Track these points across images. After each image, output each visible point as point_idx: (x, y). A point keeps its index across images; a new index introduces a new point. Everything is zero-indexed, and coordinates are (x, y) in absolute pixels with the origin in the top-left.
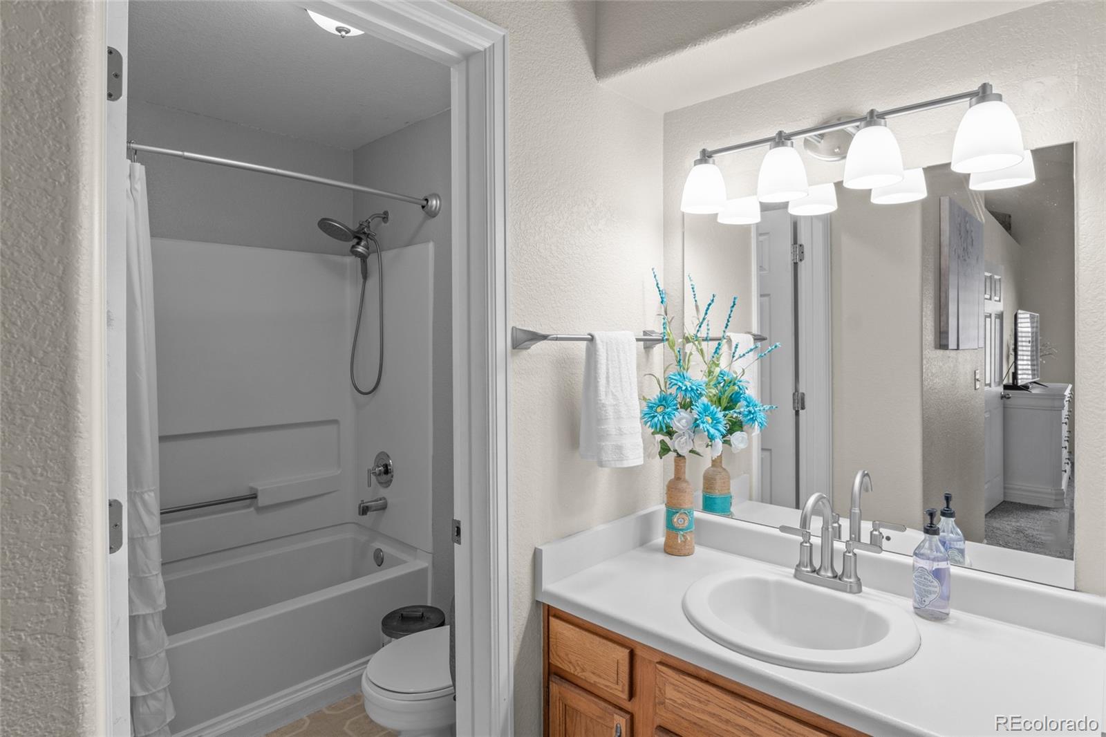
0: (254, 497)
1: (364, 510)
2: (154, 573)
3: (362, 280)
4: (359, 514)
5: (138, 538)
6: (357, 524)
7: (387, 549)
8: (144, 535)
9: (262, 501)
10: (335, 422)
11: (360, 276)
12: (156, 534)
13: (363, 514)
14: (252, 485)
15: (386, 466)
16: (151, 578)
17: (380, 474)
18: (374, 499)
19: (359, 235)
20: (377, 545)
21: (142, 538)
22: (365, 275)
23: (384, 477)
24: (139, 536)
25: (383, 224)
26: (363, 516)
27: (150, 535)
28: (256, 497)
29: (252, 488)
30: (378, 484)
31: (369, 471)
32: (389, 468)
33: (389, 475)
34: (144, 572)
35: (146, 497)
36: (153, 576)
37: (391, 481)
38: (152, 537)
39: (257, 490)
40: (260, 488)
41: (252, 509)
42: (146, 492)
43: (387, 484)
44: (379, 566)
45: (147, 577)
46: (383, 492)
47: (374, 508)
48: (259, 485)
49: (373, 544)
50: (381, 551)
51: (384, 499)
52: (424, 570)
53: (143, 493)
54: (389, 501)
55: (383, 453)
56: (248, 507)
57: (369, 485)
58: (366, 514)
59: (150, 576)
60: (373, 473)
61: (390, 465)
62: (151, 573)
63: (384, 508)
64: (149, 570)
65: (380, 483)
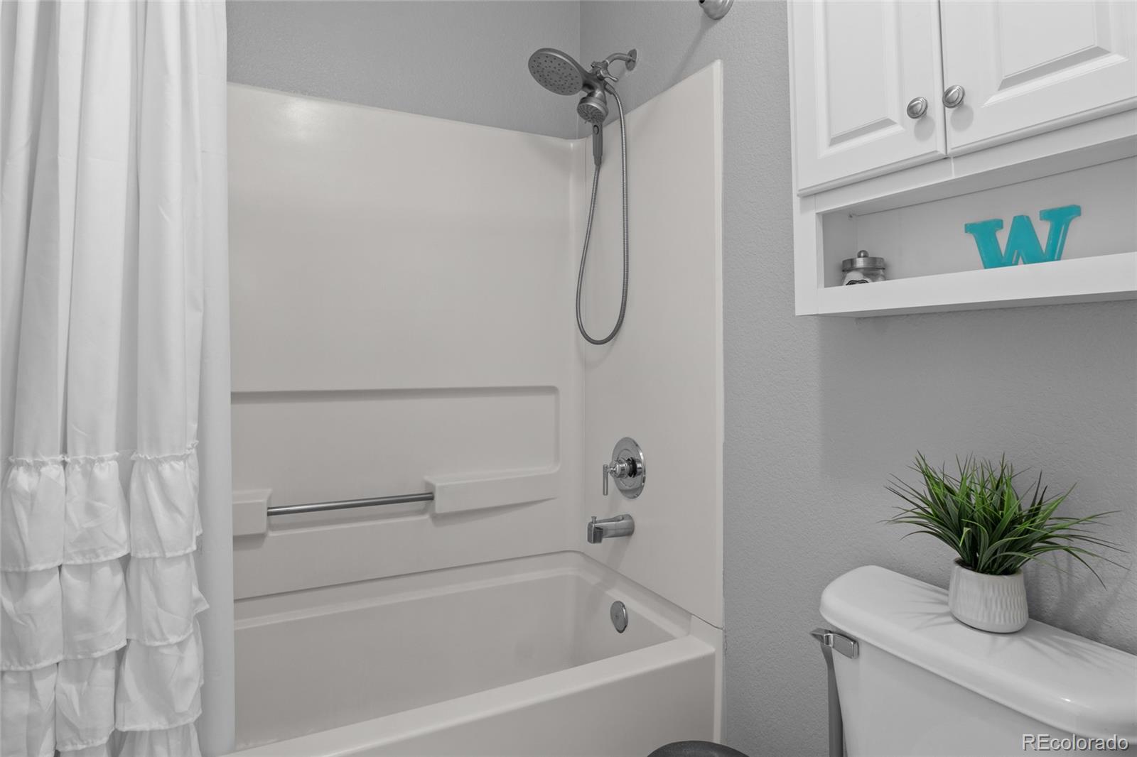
0: (429, 497)
1: (597, 534)
2: (174, 639)
3: (594, 166)
4: (589, 540)
5: (144, 559)
6: (583, 554)
7: (634, 606)
8: (156, 554)
9: (441, 505)
10: (552, 390)
11: (591, 159)
12: (181, 553)
13: (595, 542)
14: (427, 478)
15: (633, 462)
16: (165, 651)
17: (621, 476)
18: (612, 517)
19: (592, 82)
20: (616, 594)
21: (154, 559)
22: (599, 161)
23: (630, 482)
24: (147, 555)
25: (627, 73)
26: (596, 545)
27: (168, 555)
28: (432, 498)
29: (428, 484)
30: (619, 493)
31: (605, 468)
32: (639, 465)
33: (638, 478)
34: (152, 637)
35: (166, 470)
36: (170, 645)
37: (641, 488)
38: (173, 559)
39: (433, 487)
40: (438, 485)
41: (426, 517)
42: (166, 459)
43: (634, 493)
44: (621, 632)
45: (157, 647)
46: (627, 506)
47: (612, 533)
48: (439, 481)
49: (609, 593)
50: (624, 606)
51: (630, 517)
52: (708, 661)
53: (159, 462)
54: (639, 523)
55: (626, 440)
56: (422, 512)
57: (606, 492)
58: (600, 541)
59: (164, 646)
60: (612, 472)
61: (640, 462)
62: (166, 639)
63: (629, 532)
64: (162, 634)
65: (622, 491)
